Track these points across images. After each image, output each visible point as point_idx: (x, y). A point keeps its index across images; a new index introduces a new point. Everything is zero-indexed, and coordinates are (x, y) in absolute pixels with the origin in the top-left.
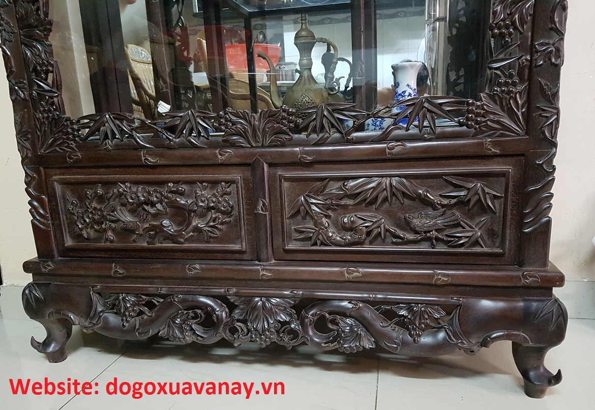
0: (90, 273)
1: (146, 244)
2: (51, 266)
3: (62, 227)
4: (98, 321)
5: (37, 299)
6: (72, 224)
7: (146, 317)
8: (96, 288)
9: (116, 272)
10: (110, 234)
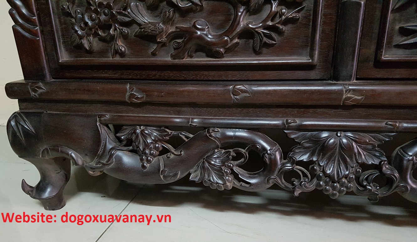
0: (96, 97)
1: (169, 59)
2: (43, 88)
3: (54, 35)
4: (109, 160)
5: (27, 133)
6: (67, 30)
7: (172, 156)
8: (105, 118)
9: (132, 96)
10: (121, 45)
